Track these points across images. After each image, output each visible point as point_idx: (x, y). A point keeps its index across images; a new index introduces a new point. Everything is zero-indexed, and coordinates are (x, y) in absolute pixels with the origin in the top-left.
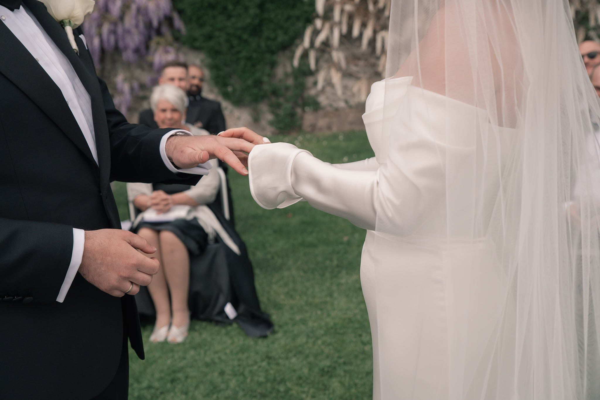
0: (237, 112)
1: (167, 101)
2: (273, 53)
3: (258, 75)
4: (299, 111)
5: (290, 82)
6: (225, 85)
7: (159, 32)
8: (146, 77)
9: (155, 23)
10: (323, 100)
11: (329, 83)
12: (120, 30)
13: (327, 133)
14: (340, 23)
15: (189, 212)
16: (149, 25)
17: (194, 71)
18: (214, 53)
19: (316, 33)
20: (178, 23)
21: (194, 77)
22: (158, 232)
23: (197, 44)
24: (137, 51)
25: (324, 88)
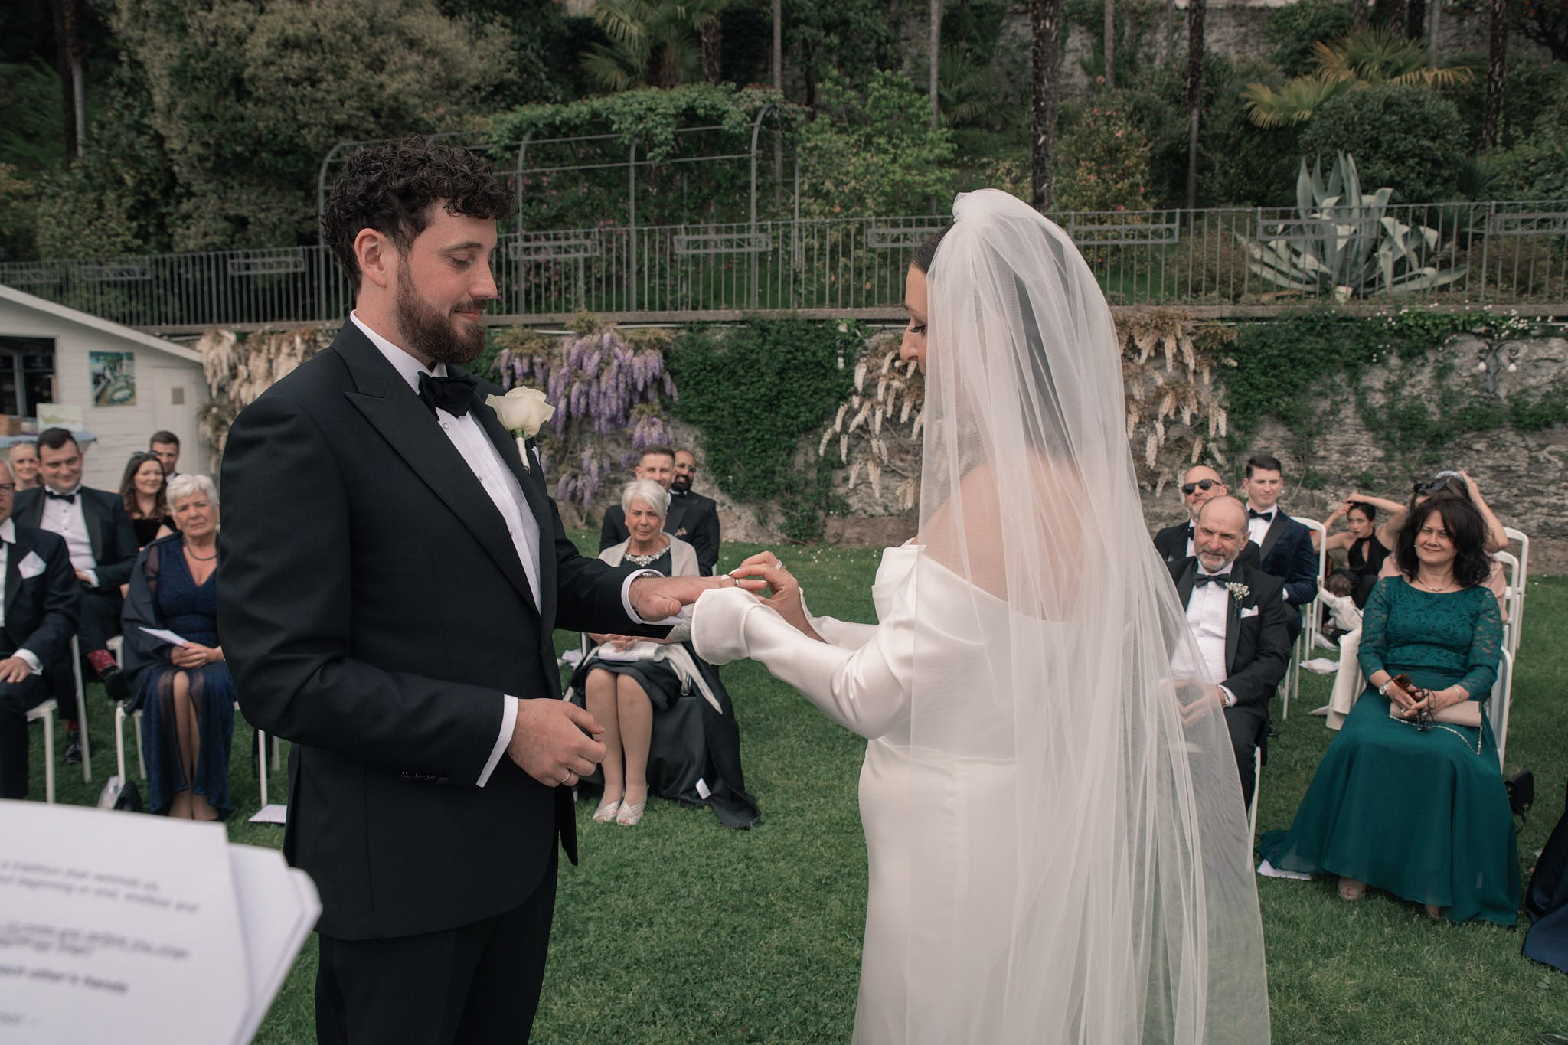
0: (737, 510)
1: (643, 501)
2: (792, 435)
3: (770, 462)
4: (821, 514)
5: (812, 475)
6: (725, 473)
7: (644, 398)
8: (621, 455)
9: (640, 387)
10: (853, 501)
11: (864, 481)
12: (593, 393)
13: (858, 547)
14: (885, 402)
15: (658, 651)
16: (632, 387)
17: (682, 457)
18: (713, 429)
19: (852, 413)
20: (670, 387)
21: (683, 466)
22: (616, 675)
23: (692, 417)
24: (612, 420)
25: (856, 485)
